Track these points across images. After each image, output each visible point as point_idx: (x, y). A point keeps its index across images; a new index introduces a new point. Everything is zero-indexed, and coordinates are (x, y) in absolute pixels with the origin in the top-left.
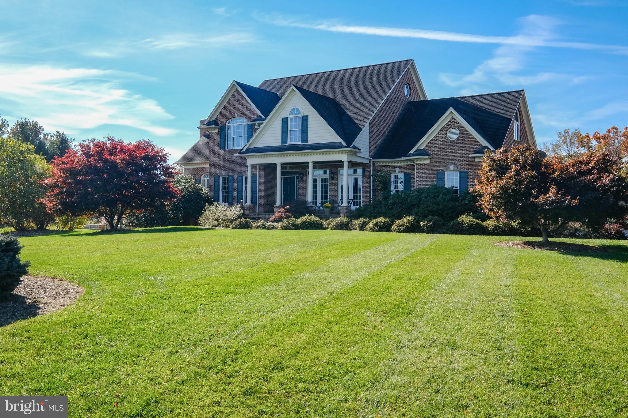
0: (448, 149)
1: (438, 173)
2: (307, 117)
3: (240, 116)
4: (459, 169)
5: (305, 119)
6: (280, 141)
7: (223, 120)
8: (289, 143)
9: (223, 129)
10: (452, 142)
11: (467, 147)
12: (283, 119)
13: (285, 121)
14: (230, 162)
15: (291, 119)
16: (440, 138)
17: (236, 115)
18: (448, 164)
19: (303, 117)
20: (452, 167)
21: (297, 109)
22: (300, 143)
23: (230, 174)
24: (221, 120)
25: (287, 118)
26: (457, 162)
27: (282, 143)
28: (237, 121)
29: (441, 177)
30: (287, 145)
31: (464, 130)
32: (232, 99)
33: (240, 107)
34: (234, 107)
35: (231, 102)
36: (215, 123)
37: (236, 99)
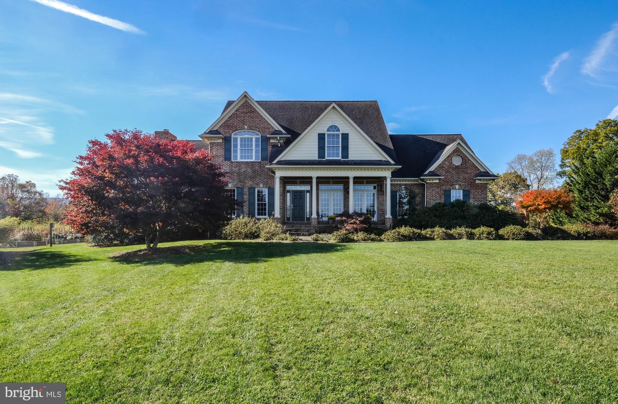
0: (454, 172)
1: (445, 191)
2: (347, 134)
3: (250, 128)
4: (463, 188)
5: (345, 137)
6: (317, 155)
7: (228, 131)
8: (327, 158)
9: (227, 140)
10: (457, 167)
11: (469, 171)
12: (319, 134)
13: (321, 137)
14: (239, 174)
15: (329, 135)
16: (447, 163)
17: (246, 127)
18: (453, 184)
19: (343, 134)
20: (457, 187)
21: (336, 127)
22: (340, 158)
23: (239, 185)
24: (225, 131)
25: (324, 134)
26: (461, 183)
27: (319, 157)
28: (246, 134)
29: (447, 194)
30: (324, 160)
31: (466, 158)
32: (239, 110)
33: (250, 120)
34: (242, 118)
35: (238, 113)
36: (217, 132)
37: (245, 110)
